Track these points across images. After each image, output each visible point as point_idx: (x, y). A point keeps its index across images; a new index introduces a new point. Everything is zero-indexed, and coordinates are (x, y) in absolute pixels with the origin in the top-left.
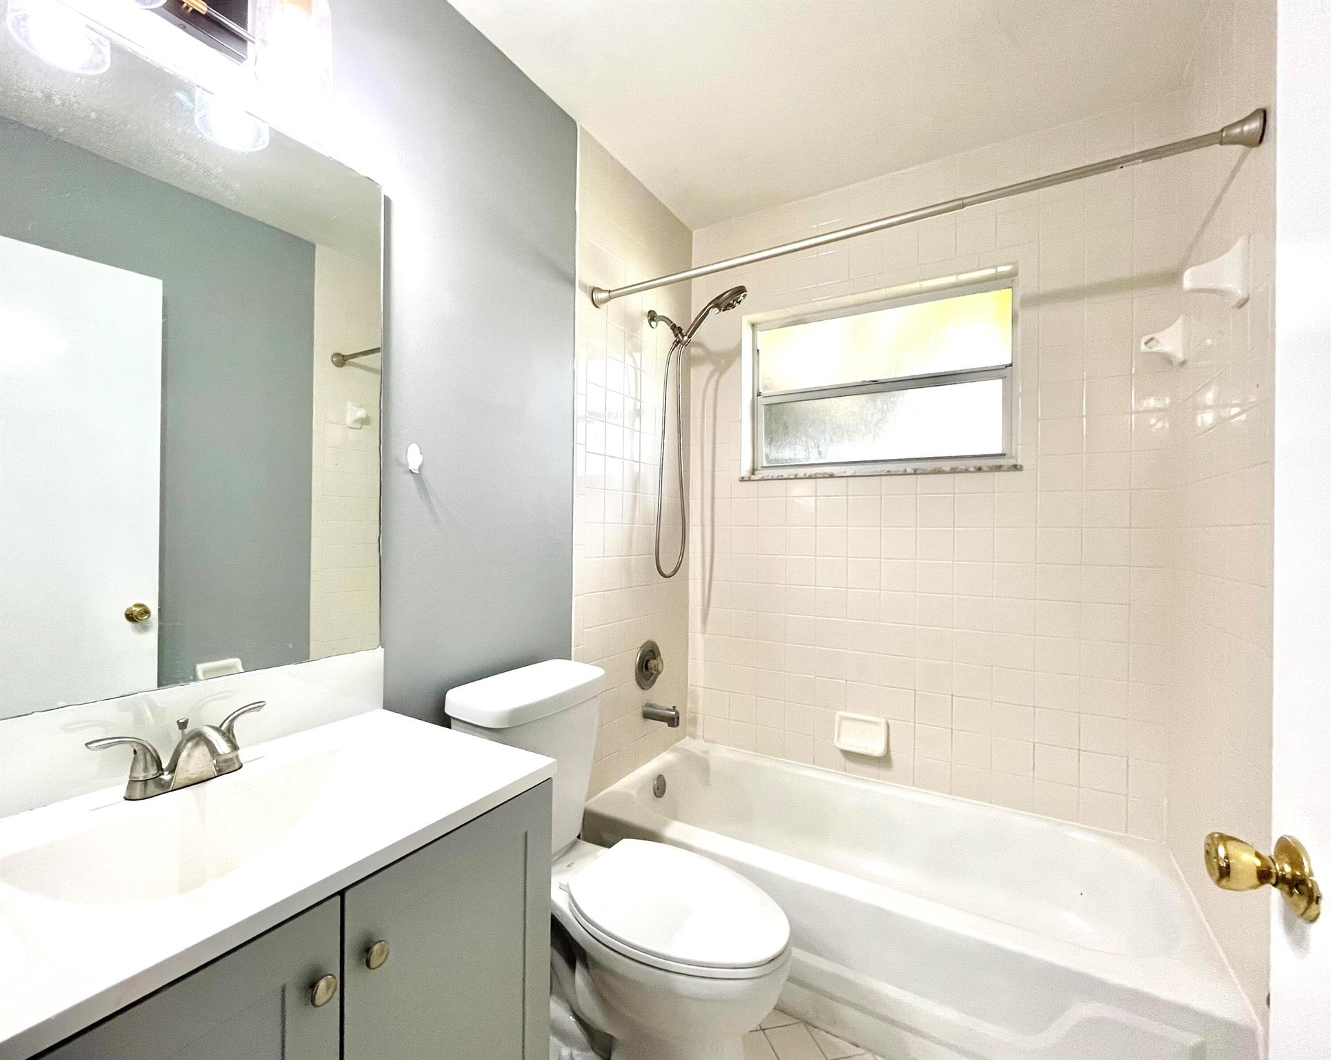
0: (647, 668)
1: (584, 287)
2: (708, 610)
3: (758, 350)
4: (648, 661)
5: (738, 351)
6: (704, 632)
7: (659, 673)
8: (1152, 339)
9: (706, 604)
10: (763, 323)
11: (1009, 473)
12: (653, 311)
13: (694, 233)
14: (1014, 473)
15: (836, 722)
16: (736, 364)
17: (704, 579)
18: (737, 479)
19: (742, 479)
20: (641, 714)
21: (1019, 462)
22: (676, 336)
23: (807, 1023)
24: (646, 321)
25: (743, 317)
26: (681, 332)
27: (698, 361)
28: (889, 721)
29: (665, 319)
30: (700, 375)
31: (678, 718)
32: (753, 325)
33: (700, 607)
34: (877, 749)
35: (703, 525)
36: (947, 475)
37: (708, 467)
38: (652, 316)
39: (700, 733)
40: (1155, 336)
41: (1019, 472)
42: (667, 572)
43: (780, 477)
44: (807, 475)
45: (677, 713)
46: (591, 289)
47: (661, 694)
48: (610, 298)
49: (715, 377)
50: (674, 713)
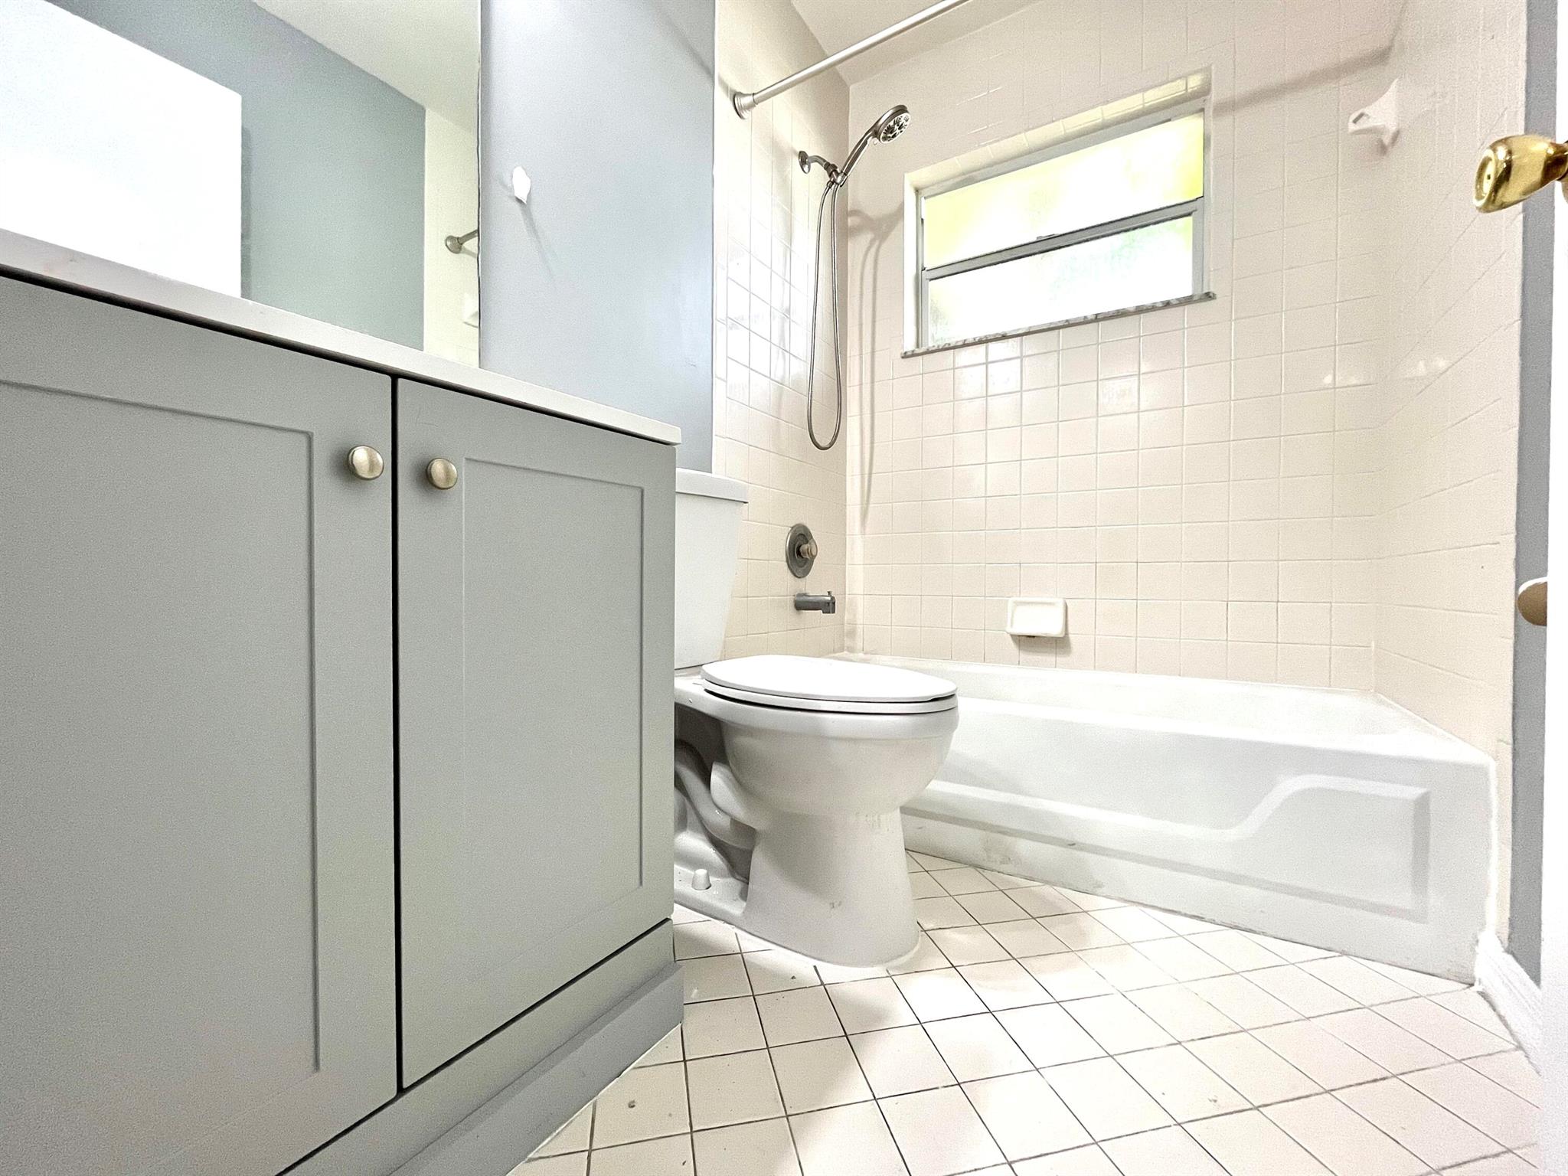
0: (799, 553)
1: (726, 88)
2: (867, 509)
3: (922, 219)
4: (799, 547)
5: (900, 213)
6: (863, 533)
7: (814, 557)
8: (1361, 115)
9: (865, 502)
10: (927, 187)
11: (1203, 304)
12: (804, 152)
13: (851, 88)
14: (1209, 302)
15: (1010, 611)
16: (899, 226)
17: (862, 475)
18: (899, 356)
19: (905, 356)
20: (793, 604)
21: (1212, 290)
22: (830, 175)
23: (977, 867)
24: (796, 161)
25: (906, 175)
26: (835, 171)
27: (857, 230)
28: (1068, 601)
29: (817, 159)
30: (857, 248)
31: (834, 603)
32: (917, 191)
33: (859, 507)
34: (1055, 630)
35: (861, 414)
36: (1130, 318)
37: (867, 349)
38: (804, 159)
39: (859, 644)
40: (1366, 110)
41: (1212, 301)
42: (822, 445)
43: (947, 346)
44: (977, 340)
45: (833, 598)
46: (733, 94)
47: (814, 585)
48: (755, 103)
49: (873, 250)
50: (829, 598)
